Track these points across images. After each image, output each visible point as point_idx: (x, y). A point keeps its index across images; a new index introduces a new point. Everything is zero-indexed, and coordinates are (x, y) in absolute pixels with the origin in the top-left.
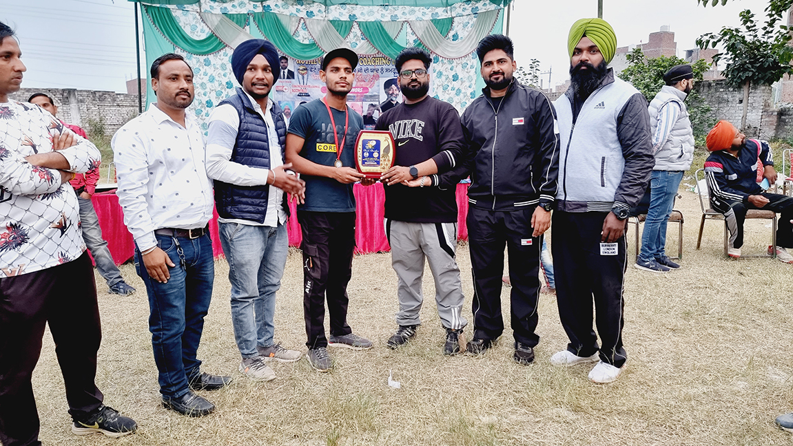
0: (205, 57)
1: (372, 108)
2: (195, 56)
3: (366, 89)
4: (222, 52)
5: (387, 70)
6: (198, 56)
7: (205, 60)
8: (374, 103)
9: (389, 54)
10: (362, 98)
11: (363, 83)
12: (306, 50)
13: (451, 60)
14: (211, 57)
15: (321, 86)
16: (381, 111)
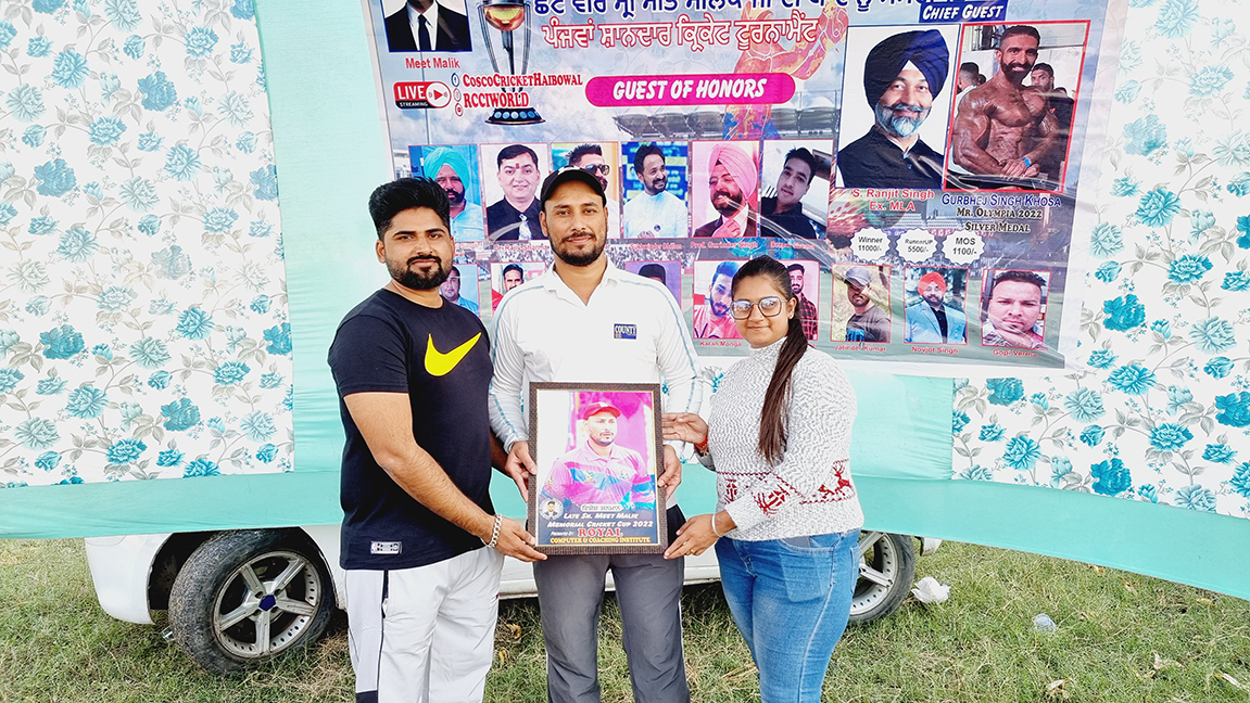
1: (801, 166)
3: (781, 87)
8: (811, 146)
15: (585, 80)
16: (840, 182)
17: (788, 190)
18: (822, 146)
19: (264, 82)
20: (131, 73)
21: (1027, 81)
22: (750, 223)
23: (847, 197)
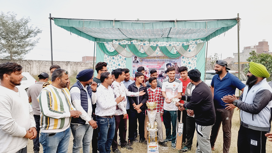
0: (113, 57)
1: (162, 72)
2: (110, 56)
3: (160, 66)
4: (118, 55)
5: (167, 61)
6: (111, 57)
7: (113, 58)
8: (163, 71)
9: (168, 56)
10: (159, 69)
11: (159, 64)
12: (142, 55)
13: (188, 58)
14: (114, 57)
15: (146, 65)
16: (165, 73)
17: (161, 74)
18: (164, 71)
19: (126, 64)
20: (118, 63)
21: (177, 66)
22: (158, 76)
23: (165, 74)
